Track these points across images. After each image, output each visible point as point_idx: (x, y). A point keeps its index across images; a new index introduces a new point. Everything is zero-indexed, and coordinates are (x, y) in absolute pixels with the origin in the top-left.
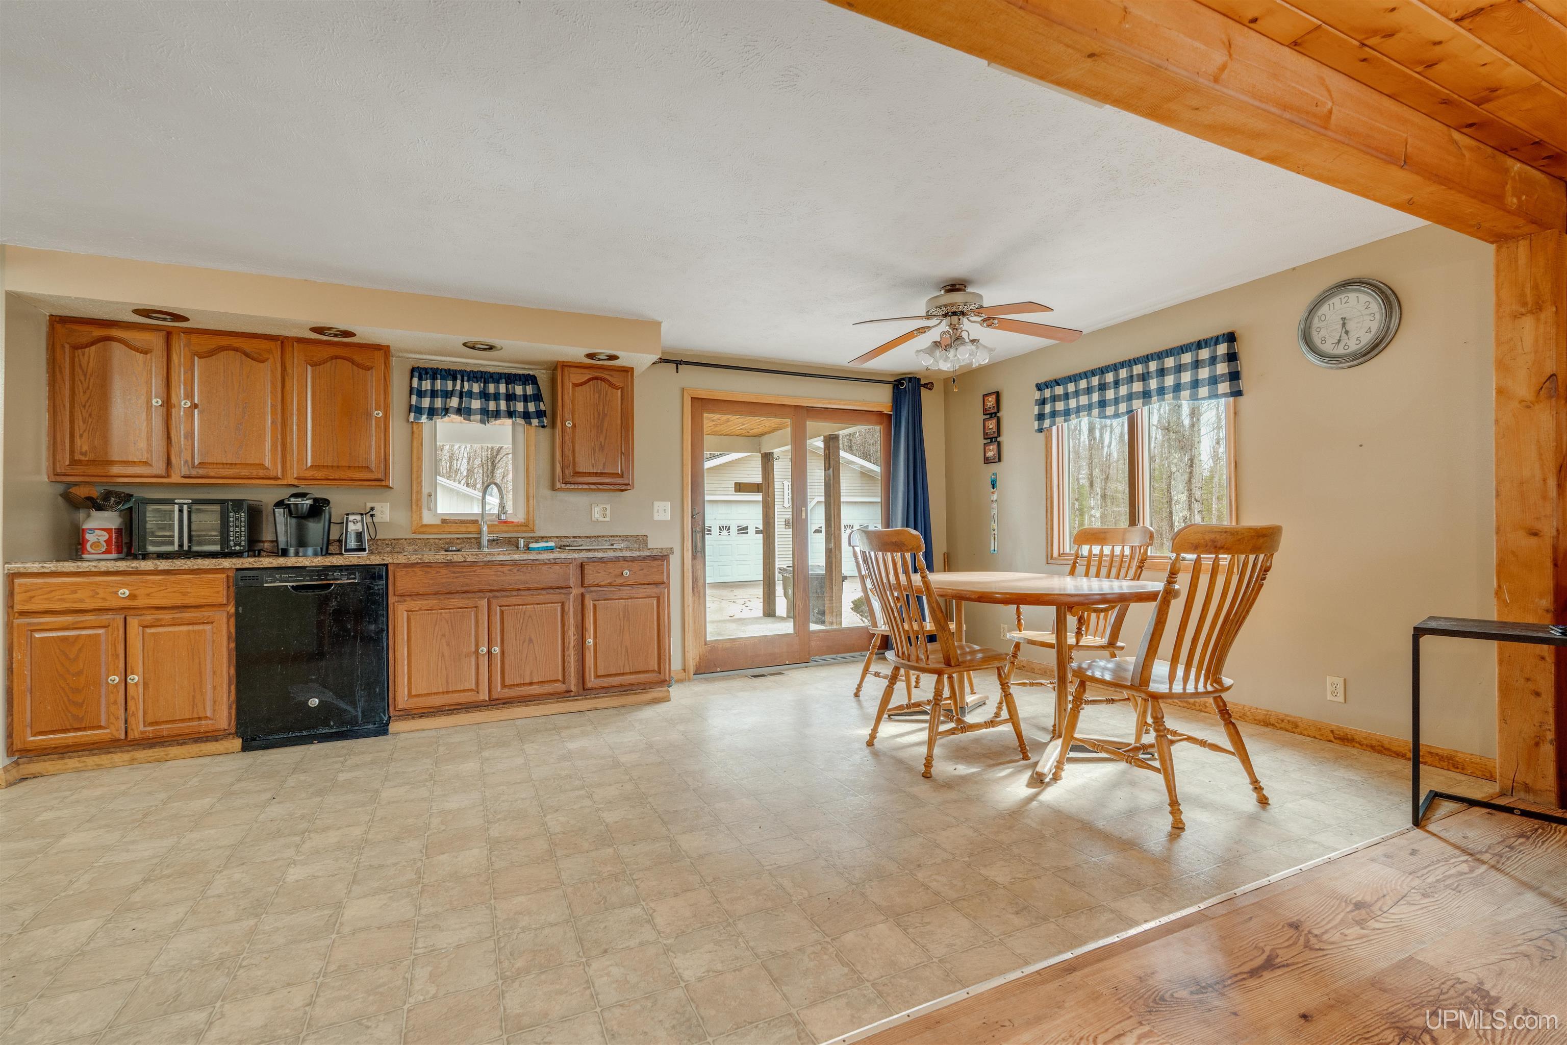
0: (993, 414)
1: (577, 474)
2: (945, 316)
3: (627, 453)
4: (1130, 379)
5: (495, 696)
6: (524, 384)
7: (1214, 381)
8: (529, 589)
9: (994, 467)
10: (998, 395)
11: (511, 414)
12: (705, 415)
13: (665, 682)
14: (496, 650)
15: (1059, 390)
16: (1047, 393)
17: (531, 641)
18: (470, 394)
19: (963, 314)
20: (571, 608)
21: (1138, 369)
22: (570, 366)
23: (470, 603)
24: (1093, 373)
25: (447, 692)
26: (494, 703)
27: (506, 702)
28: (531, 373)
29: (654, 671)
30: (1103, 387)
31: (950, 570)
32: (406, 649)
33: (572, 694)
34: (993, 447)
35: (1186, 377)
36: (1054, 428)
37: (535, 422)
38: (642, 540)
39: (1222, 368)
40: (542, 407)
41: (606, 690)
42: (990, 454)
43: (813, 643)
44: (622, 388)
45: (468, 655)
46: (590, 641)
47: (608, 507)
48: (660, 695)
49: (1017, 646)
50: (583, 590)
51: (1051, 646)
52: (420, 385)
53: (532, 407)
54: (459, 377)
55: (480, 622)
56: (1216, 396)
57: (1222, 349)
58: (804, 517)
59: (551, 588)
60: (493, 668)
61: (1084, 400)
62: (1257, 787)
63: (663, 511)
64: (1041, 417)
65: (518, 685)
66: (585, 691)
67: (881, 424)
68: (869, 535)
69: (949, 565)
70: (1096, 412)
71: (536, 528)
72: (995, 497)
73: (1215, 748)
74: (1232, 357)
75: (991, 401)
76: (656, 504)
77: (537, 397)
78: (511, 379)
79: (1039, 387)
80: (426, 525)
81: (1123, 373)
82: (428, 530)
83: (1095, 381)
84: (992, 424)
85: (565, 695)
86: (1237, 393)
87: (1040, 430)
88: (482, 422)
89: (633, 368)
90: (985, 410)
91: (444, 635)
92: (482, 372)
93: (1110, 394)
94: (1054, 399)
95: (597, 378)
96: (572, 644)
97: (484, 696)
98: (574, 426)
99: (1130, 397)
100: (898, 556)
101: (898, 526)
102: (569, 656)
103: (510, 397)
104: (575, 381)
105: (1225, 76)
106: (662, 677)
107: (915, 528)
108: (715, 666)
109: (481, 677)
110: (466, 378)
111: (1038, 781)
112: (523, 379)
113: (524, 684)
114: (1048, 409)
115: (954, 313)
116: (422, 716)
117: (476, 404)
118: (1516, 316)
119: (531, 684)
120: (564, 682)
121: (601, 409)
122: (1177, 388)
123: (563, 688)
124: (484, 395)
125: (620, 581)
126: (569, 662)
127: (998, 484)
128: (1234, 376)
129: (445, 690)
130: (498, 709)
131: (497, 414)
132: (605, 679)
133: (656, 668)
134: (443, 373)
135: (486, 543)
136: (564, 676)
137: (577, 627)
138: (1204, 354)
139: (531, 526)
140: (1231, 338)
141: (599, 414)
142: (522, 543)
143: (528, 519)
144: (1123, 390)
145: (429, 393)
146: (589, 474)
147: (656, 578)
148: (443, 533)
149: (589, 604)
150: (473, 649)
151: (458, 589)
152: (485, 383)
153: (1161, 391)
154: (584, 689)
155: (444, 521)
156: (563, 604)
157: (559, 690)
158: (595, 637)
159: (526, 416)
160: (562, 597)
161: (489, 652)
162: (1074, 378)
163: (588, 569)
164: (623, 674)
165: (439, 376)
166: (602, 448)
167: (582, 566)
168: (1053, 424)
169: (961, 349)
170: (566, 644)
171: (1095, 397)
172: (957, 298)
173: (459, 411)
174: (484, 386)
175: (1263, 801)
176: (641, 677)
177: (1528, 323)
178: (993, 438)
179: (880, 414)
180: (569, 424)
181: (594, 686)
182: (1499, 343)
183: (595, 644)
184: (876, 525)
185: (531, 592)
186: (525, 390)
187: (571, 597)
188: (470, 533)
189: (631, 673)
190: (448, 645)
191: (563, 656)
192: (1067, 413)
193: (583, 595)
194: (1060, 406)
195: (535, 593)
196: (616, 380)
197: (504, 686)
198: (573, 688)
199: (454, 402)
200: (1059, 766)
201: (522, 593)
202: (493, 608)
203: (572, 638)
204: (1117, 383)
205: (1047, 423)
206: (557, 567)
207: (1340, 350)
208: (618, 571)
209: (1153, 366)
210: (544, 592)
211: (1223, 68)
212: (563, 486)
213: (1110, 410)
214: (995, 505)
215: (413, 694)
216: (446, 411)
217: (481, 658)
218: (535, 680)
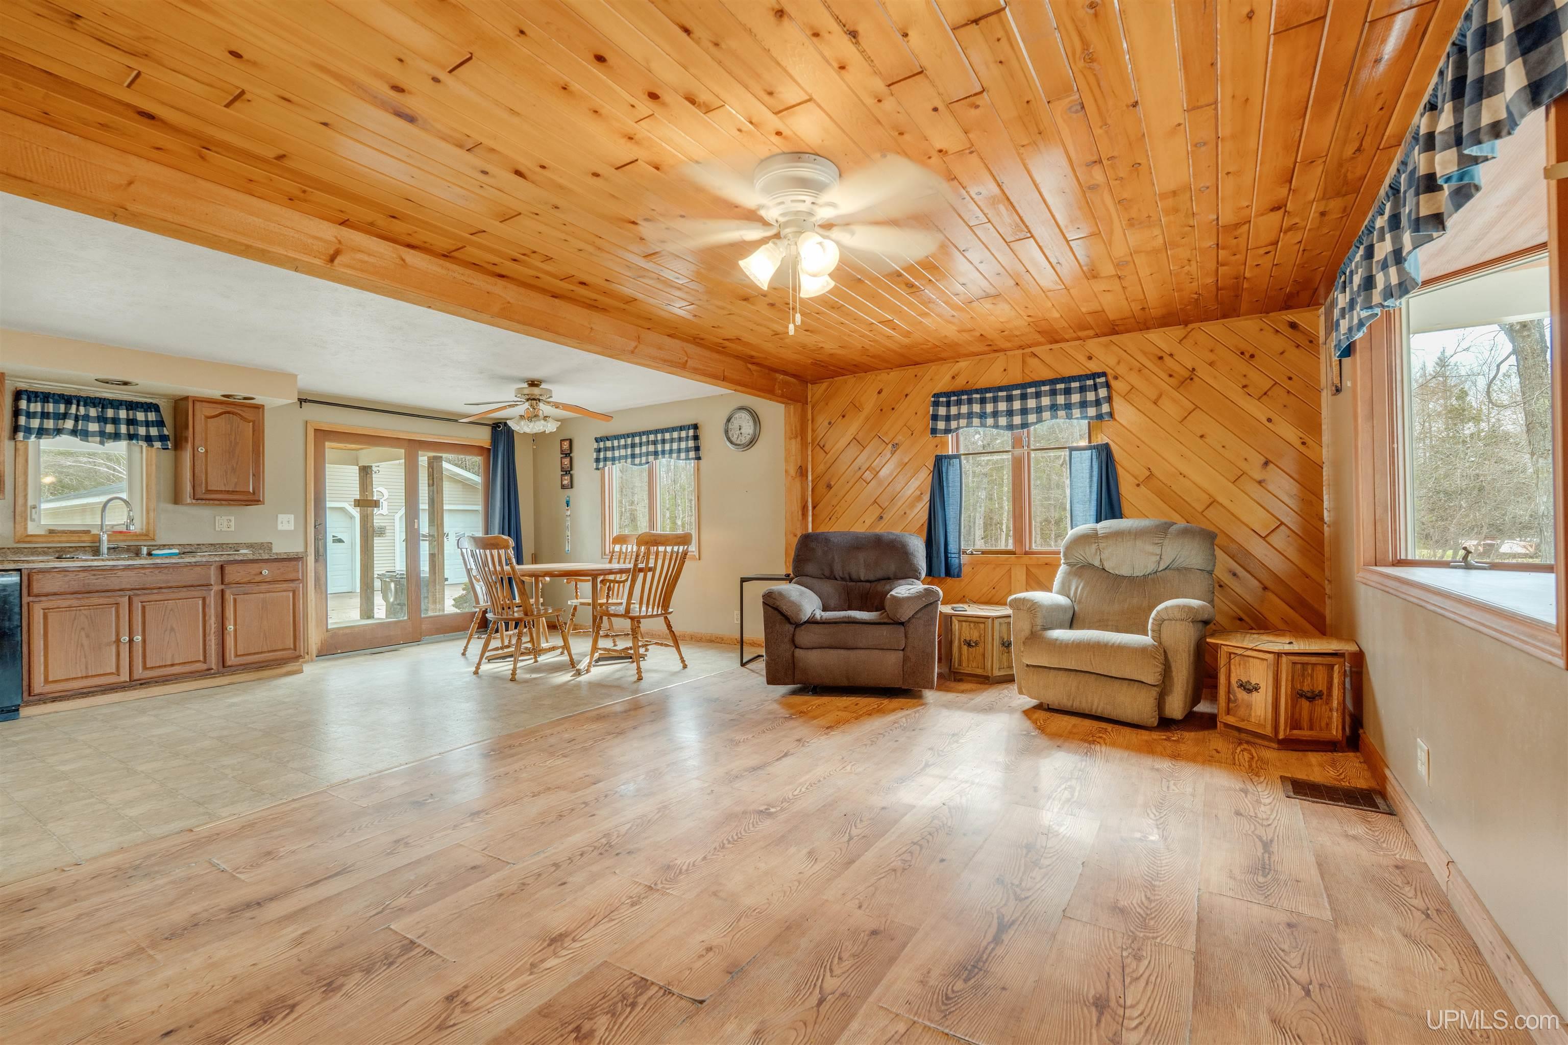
0: (568, 454)
1: (208, 491)
2: (528, 400)
3: (258, 475)
4: (648, 443)
5: (136, 677)
6: (146, 411)
7: (687, 450)
8: (170, 587)
9: (568, 492)
10: (571, 441)
11: (131, 437)
12: (327, 444)
13: (298, 658)
14: (138, 638)
15: (609, 444)
16: (602, 445)
17: (172, 629)
18: (87, 418)
19: (539, 400)
20: (212, 601)
21: (652, 437)
22: (202, 401)
23: (112, 600)
24: (628, 436)
25: (86, 677)
26: (134, 683)
27: (144, 683)
28: (154, 401)
29: (289, 649)
30: (633, 446)
31: (536, 563)
32: (42, 642)
33: (212, 671)
34: (567, 478)
35: (675, 446)
36: (607, 468)
37: (158, 444)
38: (268, 546)
39: (691, 444)
40: (166, 432)
41: (246, 668)
42: (565, 482)
43: (424, 627)
44: (254, 422)
45: (109, 644)
46: (231, 628)
47: (233, 518)
48: (295, 668)
49: (575, 608)
50: (223, 587)
51: (589, 604)
52: (28, 407)
53: (154, 431)
54: (75, 402)
55: (121, 616)
56: (689, 459)
57: (691, 432)
58: (416, 527)
59: (192, 586)
60: (135, 654)
61: (623, 452)
62: (683, 661)
63: (287, 522)
64: (597, 460)
65: (160, 667)
66: (224, 667)
67: (481, 455)
68: (475, 539)
69: (535, 560)
70: (629, 460)
71: (156, 538)
72: (569, 513)
73: (667, 645)
74: (696, 438)
75: (566, 445)
76: (280, 516)
77: (160, 424)
78: (131, 406)
79: (597, 440)
80: (31, 536)
81: (644, 439)
82: (34, 539)
83: (629, 441)
84: (566, 461)
85: (206, 674)
86: (698, 458)
87: (597, 469)
88: (102, 443)
89: (263, 406)
90: (562, 451)
91: (83, 629)
92: (100, 399)
93: (637, 450)
94: (606, 449)
95: (228, 413)
96: (213, 630)
97: (125, 677)
98: (206, 451)
99: (648, 454)
100: (495, 552)
101: (496, 533)
102: (210, 640)
103: (131, 422)
104: (208, 414)
105: (636, 351)
106: (297, 653)
107: (509, 535)
108: (336, 648)
109: (122, 662)
110: (82, 403)
111: (578, 673)
112: (145, 407)
113: (165, 666)
114: (602, 455)
115: (534, 399)
116: (54, 700)
117: (93, 427)
118: (790, 439)
119: (172, 665)
120: (205, 662)
121: (233, 438)
122: (671, 451)
123: (204, 667)
124: (102, 419)
125: (258, 579)
126: (210, 646)
127: (571, 503)
128: (697, 449)
129: (84, 675)
130: (135, 689)
131: (116, 436)
132: (245, 658)
133: (292, 646)
134: (56, 397)
135: (105, 551)
136: (205, 657)
137: (217, 617)
138: (683, 434)
139: (151, 535)
140: (695, 427)
141: (231, 442)
142: (145, 550)
143: (148, 531)
144: (644, 449)
145: (39, 415)
146: (221, 492)
147: (291, 576)
148: (53, 542)
149: (229, 598)
150: (114, 638)
151: (98, 588)
152: (103, 408)
153: (663, 452)
154: (224, 666)
155: (51, 532)
156: (204, 599)
157: (199, 669)
158: (235, 625)
159: (148, 439)
160: (204, 593)
161: (131, 641)
162: (617, 437)
163: (228, 569)
164: (262, 653)
165: (51, 400)
166: (234, 470)
167: (222, 568)
168: (605, 466)
169: (538, 423)
170: (207, 631)
171: (629, 451)
172: (536, 391)
173: (74, 432)
174: (102, 411)
175: (685, 667)
176: (279, 654)
177: (793, 441)
178: (568, 471)
179: (481, 448)
180: (202, 450)
181: (234, 663)
182: (786, 450)
183: (235, 630)
184: (480, 534)
185: (172, 590)
186: (146, 416)
187: (212, 593)
188: (83, 542)
189: (269, 652)
190: (88, 636)
191: (204, 641)
192: (613, 459)
193: (222, 591)
194: (609, 454)
195: (176, 590)
196: (248, 414)
197: (145, 668)
198: (214, 666)
199: (69, 424)
200: (589, 666)
201: (163, 590)
202: (135, 605)
203: (213, 626)
204: (641, 445)
205: (601, 465)
206: (199, 569)
207: (738, 442)
208: (258, 571)
209: (659, 437)
210: (184, 589)
211: (636, 347)
212: (194, 501)
213: (637, 461)
214: (568, 519)
215: (50, 679)
216: (59, 431)
217: (122, 646)
218: (177, 662)
